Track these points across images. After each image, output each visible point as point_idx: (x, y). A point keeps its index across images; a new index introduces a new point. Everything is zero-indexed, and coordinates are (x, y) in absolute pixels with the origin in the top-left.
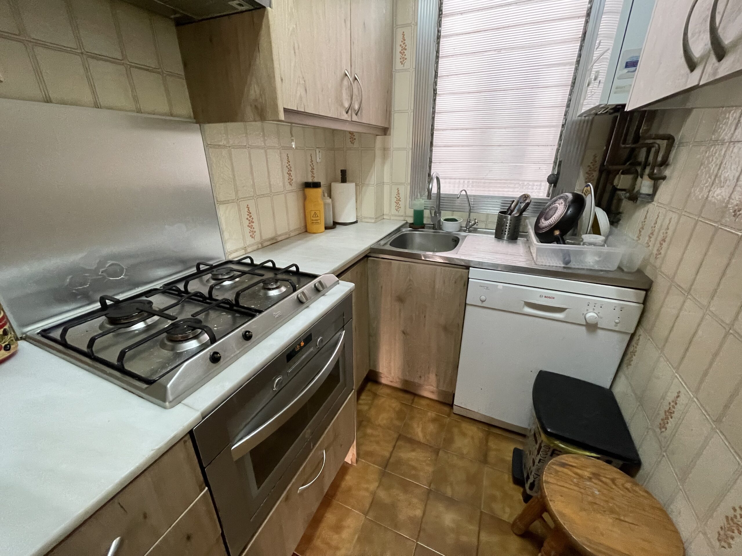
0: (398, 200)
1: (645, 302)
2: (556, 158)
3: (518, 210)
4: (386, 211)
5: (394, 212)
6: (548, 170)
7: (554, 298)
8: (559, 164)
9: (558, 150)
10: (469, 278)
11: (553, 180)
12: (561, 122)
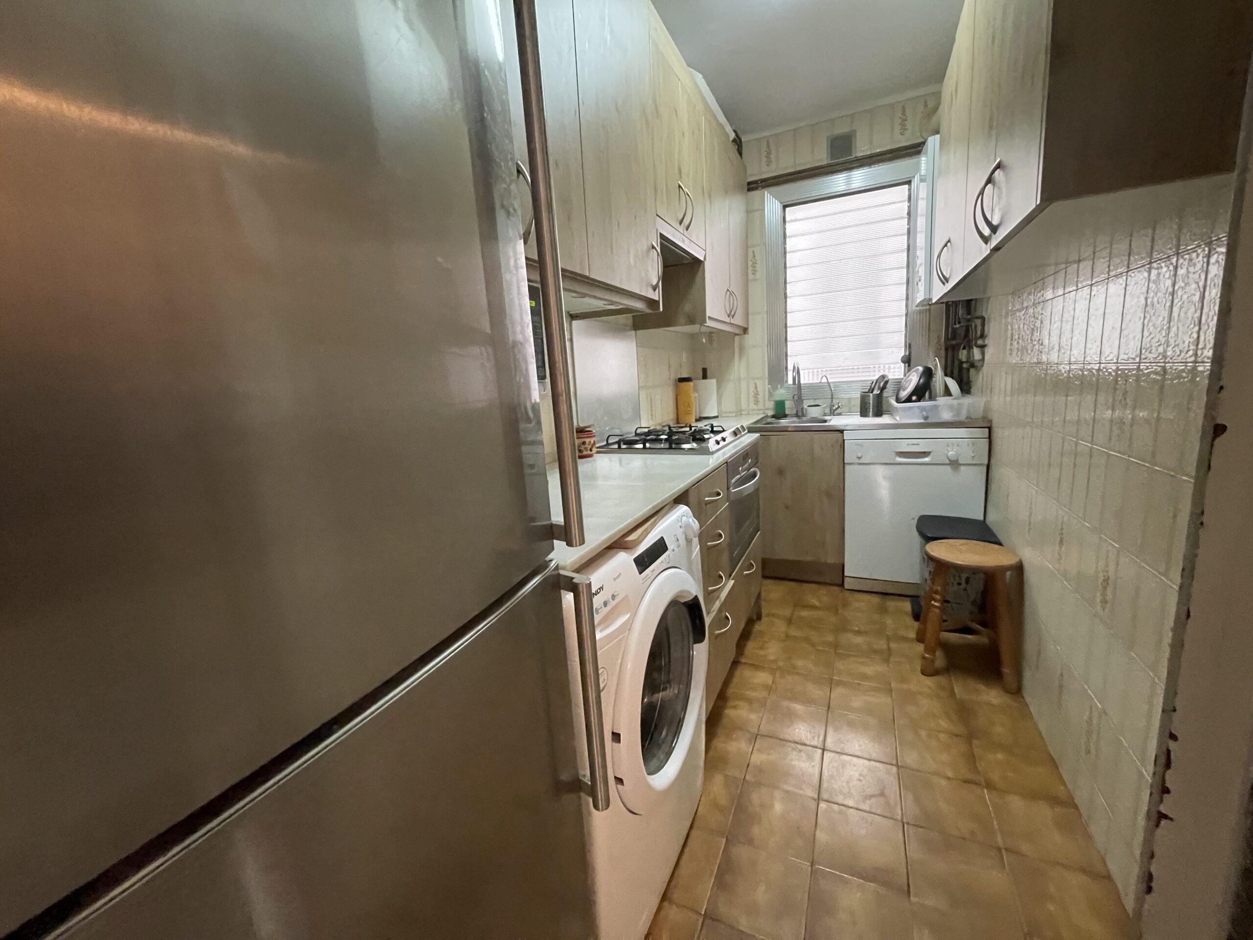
0: (756, 394)
1: (990, 437)
2: (906, 342)
3: (879, 388)
4: (744, 406)
5: (752, 406)
6: (902, 353)
7: (918, 444)
8: (909, 346)
9: (906, 335)
10: (844, 440)
11: (907, 361)
12: (904, 312)
